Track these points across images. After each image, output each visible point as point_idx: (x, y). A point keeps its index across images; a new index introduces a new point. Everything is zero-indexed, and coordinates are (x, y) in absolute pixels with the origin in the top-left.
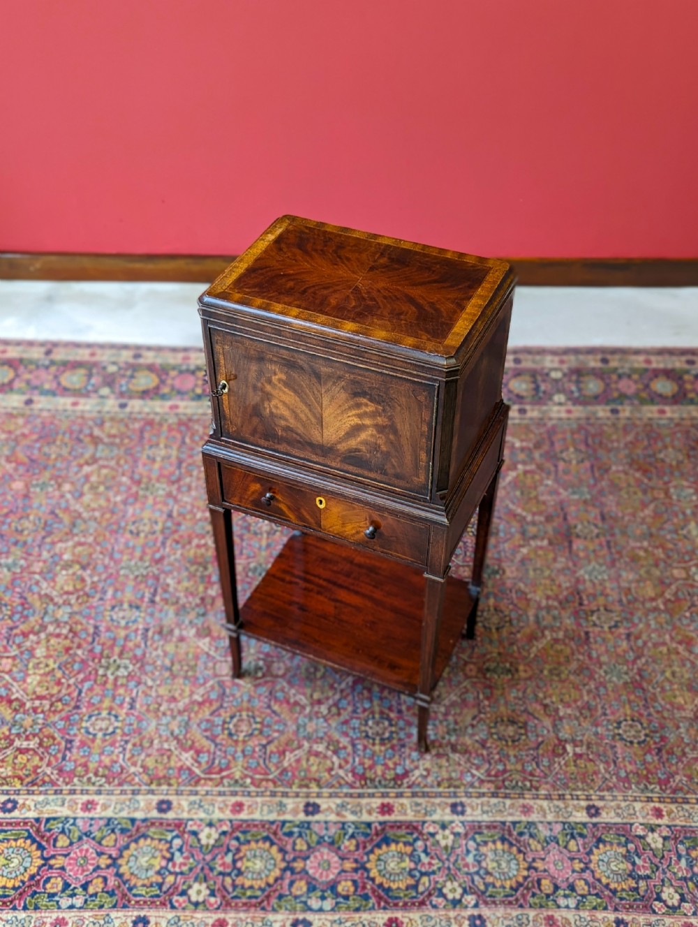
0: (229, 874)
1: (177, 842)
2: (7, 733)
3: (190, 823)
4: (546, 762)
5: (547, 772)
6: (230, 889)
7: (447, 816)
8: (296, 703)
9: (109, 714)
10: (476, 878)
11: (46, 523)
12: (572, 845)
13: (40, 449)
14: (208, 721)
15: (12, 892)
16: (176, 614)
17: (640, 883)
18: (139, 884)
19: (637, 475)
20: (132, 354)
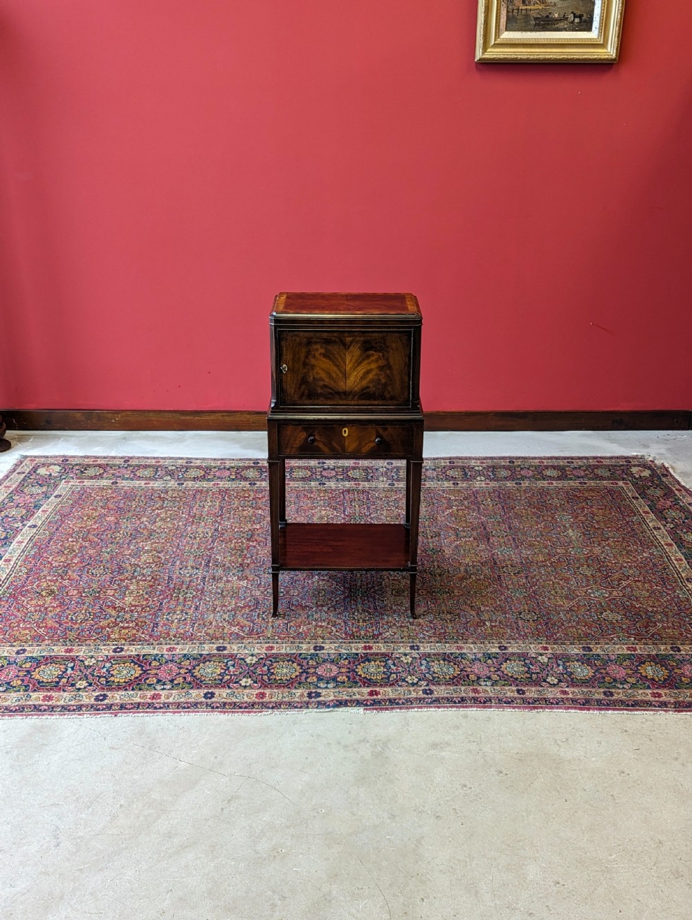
0: (266, 675)
1: (231, 663)
2: (114, 621)
3: (239, 655)
4: (472, 629)
5: (473, 633)
6: (267, 680)
7: (408, 651)
8: (306, 606)
9: (181, 612)
10: (427, 675)
11: (131, 534)
12: (489, 661)
13: (124, 504)
15: (124, 684)
16: (224, 571)
17: (533, 675)
18: (207, 679)
19: (533, 510)
20: (185, 461)
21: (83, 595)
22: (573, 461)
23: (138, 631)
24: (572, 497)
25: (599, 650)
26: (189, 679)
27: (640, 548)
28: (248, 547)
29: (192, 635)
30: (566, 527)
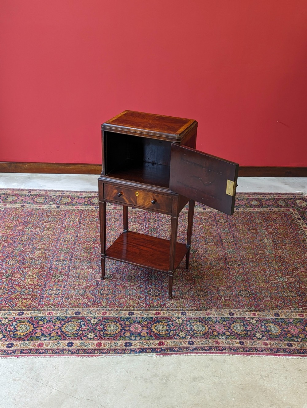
0: (102, 331)
1: (83, 323)
2: (19, 294)
3: (87, 317)
4: (214, 301)
5: (215, 304)
6: (103, 335)
7: (180, 316)
8: (124, 286)
9: (56, 289)
10: (190, 331)
11: (31, 238)
12: (224, 323)
13: (28, 219)
14: (92, 291)
15: (23, 336)
16: (80, 263)
17: (248, 332)
18: (69, 334)
19: (246, 226)
20: (61, 193)
21: (3, 277)
22: (266, 195)
23: (32, 301)
24: (266, 218)
25: (283, 316)
26: (59, 333)
27: (303, 250)
28: (94, 248)
29: (62, 304)
30: (263, 237)
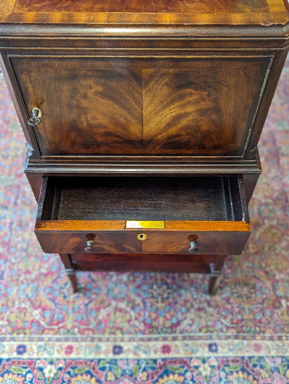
1: (29, 376)
3: (38, 361)
4: (268, 313)
5: (270, 320)
7: (206, 353)
14: (50, 287)
